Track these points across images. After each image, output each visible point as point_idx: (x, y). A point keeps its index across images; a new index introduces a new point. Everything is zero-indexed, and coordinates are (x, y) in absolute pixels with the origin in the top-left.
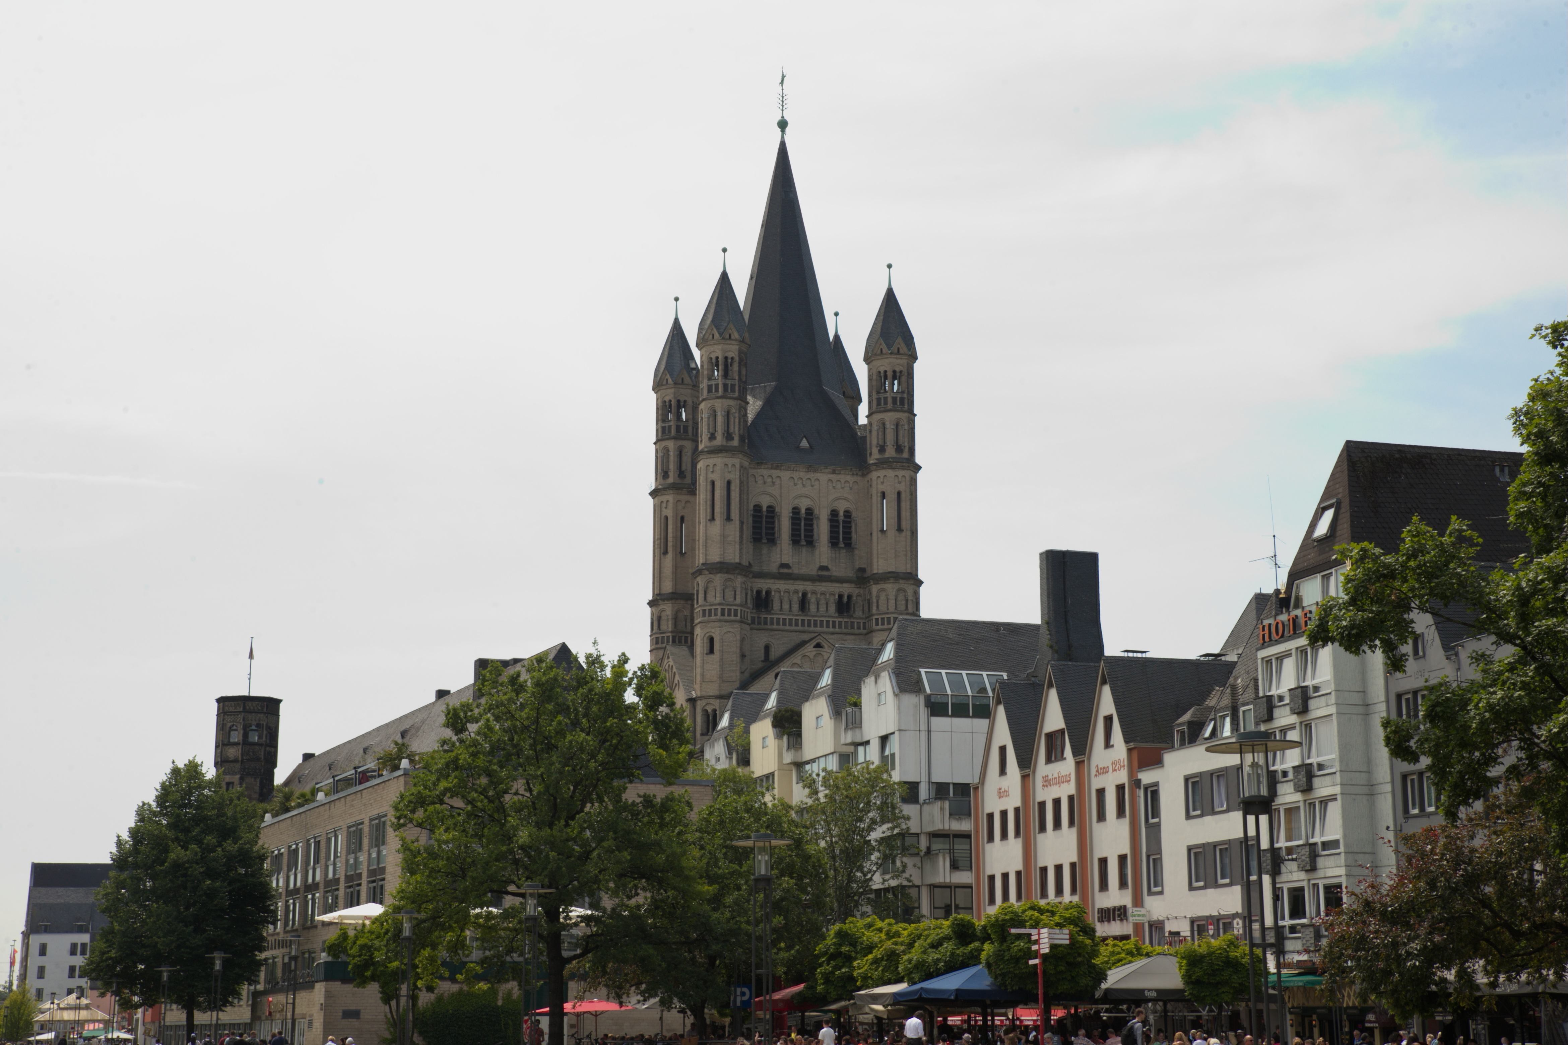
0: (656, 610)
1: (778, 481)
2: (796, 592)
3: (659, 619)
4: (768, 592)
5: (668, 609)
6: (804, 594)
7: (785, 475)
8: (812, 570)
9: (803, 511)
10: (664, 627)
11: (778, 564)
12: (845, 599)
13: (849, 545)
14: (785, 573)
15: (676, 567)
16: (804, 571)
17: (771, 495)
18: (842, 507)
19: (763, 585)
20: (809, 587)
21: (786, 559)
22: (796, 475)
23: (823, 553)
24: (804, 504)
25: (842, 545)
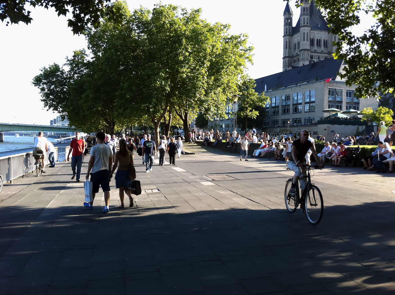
0: (284, 60)
1: (314, 33)
2: (318, 56)
3: (285, 61)
4: (313, 55)
5: (287, 59)
6: (319, 56)
7: (316, 32)
8: (320, 51)
9: (319, 40)
10: (286, 63)
11: (314, 50)
12: (326, 57)
13: (327, 47)
14: (315, 52)
15: (289, 51)
16: (319, 51)
17: (313, 36)
18: (326, 39)
19: (312, 54)
20: (320, 55)
21: (316, 49)
22: (318, 32)
23: (322, 48)
24: (319, 38)
25: (326, 47)
